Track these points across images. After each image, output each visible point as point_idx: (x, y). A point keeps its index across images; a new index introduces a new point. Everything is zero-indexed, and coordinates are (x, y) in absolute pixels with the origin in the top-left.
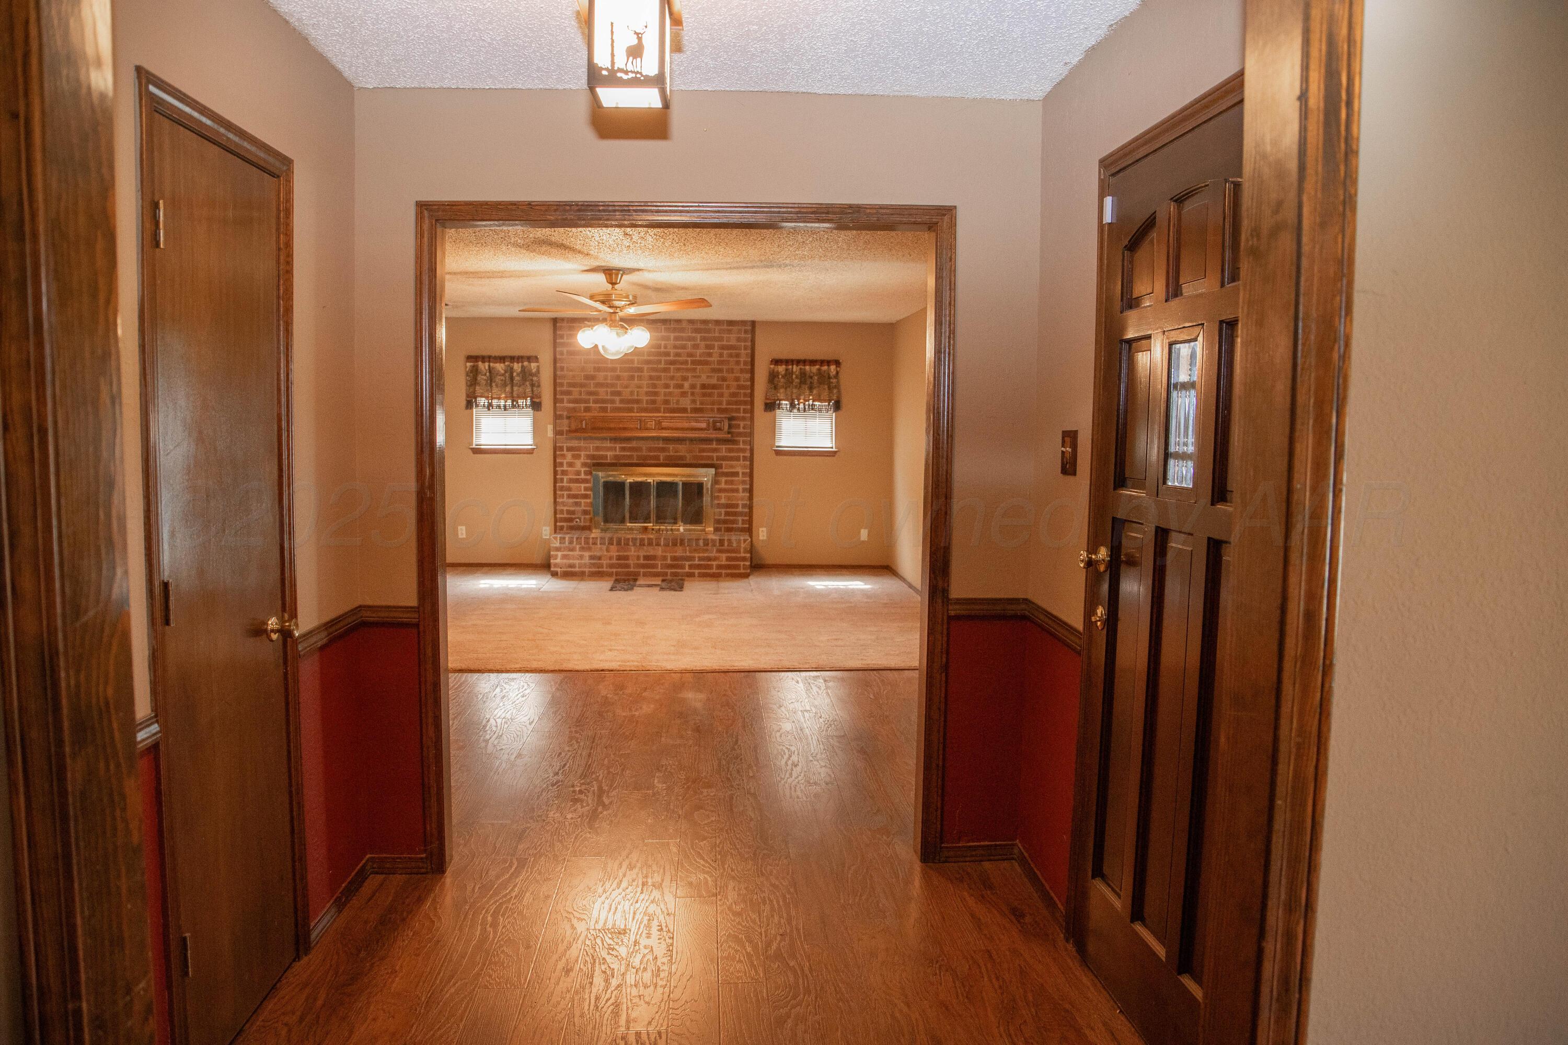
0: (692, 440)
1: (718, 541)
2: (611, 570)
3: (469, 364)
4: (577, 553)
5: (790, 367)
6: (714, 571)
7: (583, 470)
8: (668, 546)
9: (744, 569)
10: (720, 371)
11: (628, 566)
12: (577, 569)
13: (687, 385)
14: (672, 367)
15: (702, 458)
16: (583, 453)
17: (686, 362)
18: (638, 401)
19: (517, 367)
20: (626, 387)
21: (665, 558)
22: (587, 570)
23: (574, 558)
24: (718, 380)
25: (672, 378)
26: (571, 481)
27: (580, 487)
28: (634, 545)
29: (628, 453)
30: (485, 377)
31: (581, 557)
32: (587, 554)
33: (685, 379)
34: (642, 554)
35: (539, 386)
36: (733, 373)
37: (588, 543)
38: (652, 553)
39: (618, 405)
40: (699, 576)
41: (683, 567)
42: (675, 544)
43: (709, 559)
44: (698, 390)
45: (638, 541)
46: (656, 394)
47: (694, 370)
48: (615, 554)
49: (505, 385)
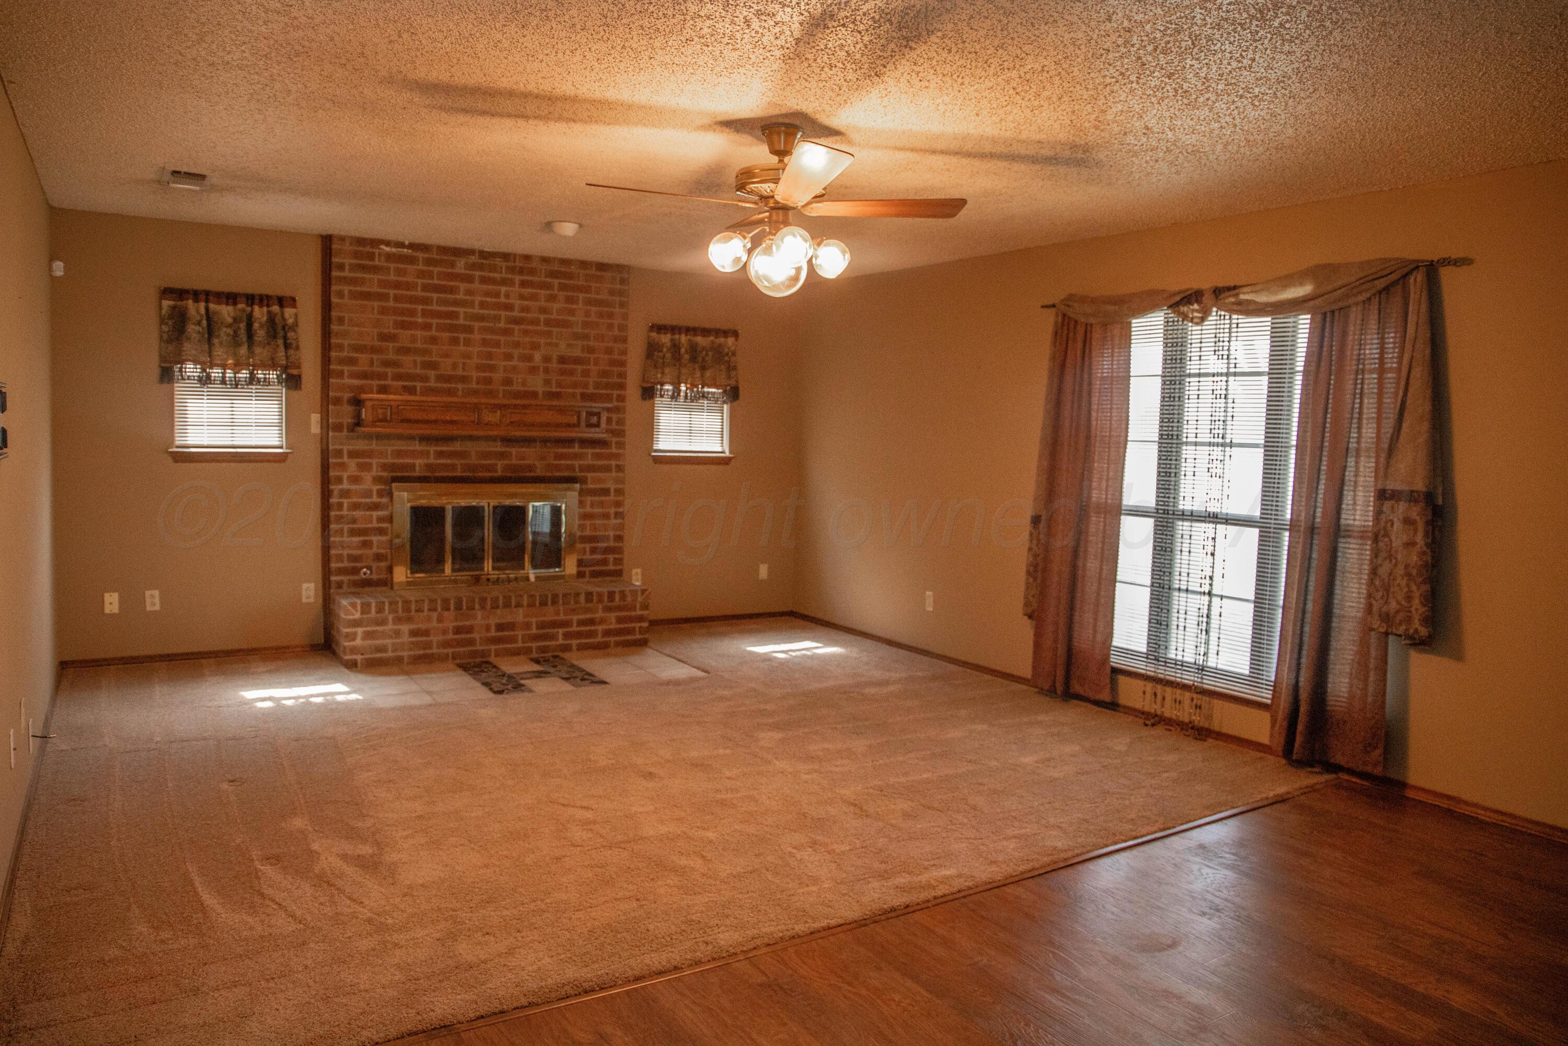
0: (545, 441)
1: (606, 594)
2: (445, 651)
3: (166, 303)
4: (390, 627)
5: (677, 336)
6: (599, 639)
7: (375, 488)
8: (534, 605)
9: (640, 633)
10: (586, 337)
11: (471, 642)
12: (390, 654)
13: (538, 356)
14: (516, 327)
15: (558, 468)
16: (374, 461)
17: (535, 322)
18: (464, 379)
19: (259, 313)
20: (447, 356)
21: (528, 626)
22: (405, 654)
23: (383, 635)
24: (583, 351)
25: (517, 345)
26: (355, 506)
27: (371, 516)
28: (483, 607)
29: (449, 461)
30: (197, 328)
31: (397, 633)
32: (405, 628)
33: (535, 347)
34: (493, 621)
35: (297, 348)
36: (603, 341)
37: (408, 610)
38: (509, 619)
39: (432, 384)
40: (578, 650)
41: (553, 637)
42: (544, 603)
43: (592, 622)
44: (554, 365)
45: (489, 602)
46: (492, 368)
47: (549, 334)
48: (451, 625)
49: (236, 344)
